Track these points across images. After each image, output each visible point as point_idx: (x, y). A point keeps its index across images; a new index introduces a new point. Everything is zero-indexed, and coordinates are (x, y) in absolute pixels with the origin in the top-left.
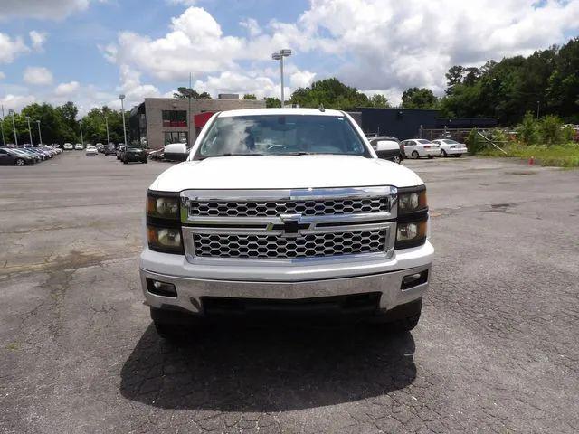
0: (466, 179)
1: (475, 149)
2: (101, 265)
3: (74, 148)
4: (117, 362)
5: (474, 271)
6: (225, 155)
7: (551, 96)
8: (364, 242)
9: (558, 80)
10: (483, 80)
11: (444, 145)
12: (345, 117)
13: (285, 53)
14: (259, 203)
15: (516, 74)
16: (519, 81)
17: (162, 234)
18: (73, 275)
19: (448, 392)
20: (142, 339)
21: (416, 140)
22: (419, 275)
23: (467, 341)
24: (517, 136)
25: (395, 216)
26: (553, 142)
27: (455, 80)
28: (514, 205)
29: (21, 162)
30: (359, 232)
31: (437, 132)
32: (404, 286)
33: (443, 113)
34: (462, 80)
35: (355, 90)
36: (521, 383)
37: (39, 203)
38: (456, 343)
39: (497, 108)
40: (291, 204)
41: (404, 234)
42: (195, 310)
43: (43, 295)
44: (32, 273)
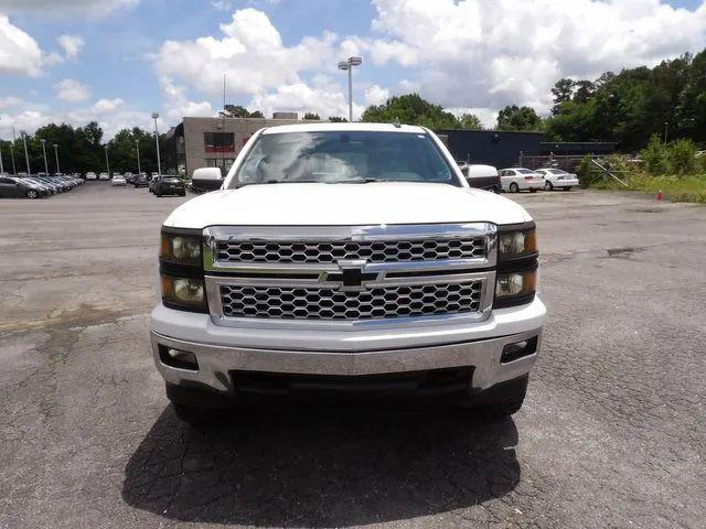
0: (578, 217)
1: (588, 180)
2: (116, 322)
3: (98, 178)
4: (123, 453)
5: (592, 335)
6: (270, 182)
7: (682, 116)
8: (451, 298)
9: (691, 97)
10: (598, 96)
11: (550, 175)
12: (427, 135)
13: (354, 62)
14: (309, 244)
15: (639, 89)
16: (642, 97)
17: (180, 285)
18: (80, 335)
19: (564, 503)
20: (159, 421)
21: (515, 170)
22: (524, 343)
23: (588, 430)
24: (641, 165)
25: (494, 263)
26: (686, 173)
27: (564, 96)
28: (642, 249)
29: (32, 194)
30: (445, 285)
31: (541, 159)
32: (505, 358)
33: (548, 137)
34: (572, 97)
35: (440, 108)
36: (666, 492)
37: (48, 244)
38: (572, 432)
39: (615, 130)
40: (352, 246)
41: (506, 287)
42: (222, 388)
43: (37, 362)
44: (29, 331)
